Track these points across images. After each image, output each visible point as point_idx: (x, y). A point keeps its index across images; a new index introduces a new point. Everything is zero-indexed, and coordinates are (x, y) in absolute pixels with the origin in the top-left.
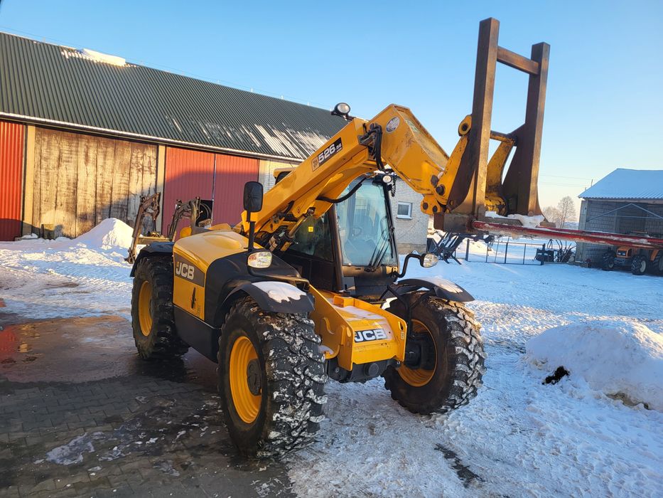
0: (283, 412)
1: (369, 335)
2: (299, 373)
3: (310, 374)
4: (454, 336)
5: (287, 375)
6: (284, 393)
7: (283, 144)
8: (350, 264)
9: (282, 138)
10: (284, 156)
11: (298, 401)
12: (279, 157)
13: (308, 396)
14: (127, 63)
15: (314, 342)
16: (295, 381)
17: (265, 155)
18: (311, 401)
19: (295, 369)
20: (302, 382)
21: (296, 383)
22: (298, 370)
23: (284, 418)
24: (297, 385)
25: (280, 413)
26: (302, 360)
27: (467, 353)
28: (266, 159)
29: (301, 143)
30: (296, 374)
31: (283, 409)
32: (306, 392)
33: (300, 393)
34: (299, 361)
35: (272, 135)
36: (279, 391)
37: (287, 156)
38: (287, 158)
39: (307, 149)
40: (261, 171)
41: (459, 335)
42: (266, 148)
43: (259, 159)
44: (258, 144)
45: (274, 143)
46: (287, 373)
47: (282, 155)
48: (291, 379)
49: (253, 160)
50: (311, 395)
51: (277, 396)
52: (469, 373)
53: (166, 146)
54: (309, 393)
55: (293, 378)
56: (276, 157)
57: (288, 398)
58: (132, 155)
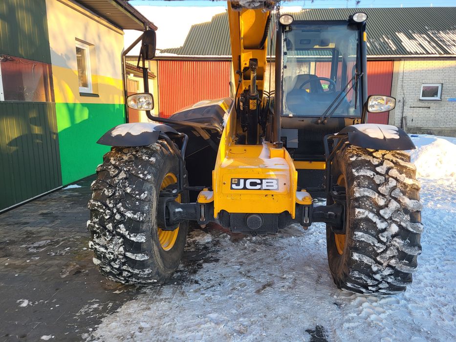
0: (97, 241)
1: (252, 184)
2: (111, 206)
3: (122, 209)
4: (357, 195)
5: (99, 206)
6: (94, 223)
7: (420, 45)
8: (291, 115)
9: (421, 40)
10: (418, 54)
11: (108, 233)
12: (412, 56)
13: (118, 230)
14: (303, 9)
15: (140, 178)
16: (105, 213)
17: (398, 56)
18: (122, 236)
19: (108, 202)
20: (113, 215)
21: (106, 215)
22: (110, 203)
23: (97, 247)
24: (107, 217)
25: (93, 242)
26: (117, 194)
27: (375, 219)
28: (400, 59)
29: (441, 41)
30: (107, 206)
31: (97, 238)
32: (116, 227)
33: (110, 226)
34: (114, 194)
35: (410, 37)
36: (92, 220)
37: (421, 54)
38: (421, 56)
39: (446, 45)
40: (395, 70)
41: (366, 194)
42: (401, 49)
43: (394, 60)
44: (394, 47)
45: (409, 45)
46: (99, 204)
47: (416, 53)
48: (102, 211)
49: (388, 62)
50: (122, 229)
51: (89, 225)
52: (378, 248)
53: (316, 62)
54: (119, 228)
55: (104, 210)
56: (409, 56)
57: (98, 229)
58: (292, 72)
